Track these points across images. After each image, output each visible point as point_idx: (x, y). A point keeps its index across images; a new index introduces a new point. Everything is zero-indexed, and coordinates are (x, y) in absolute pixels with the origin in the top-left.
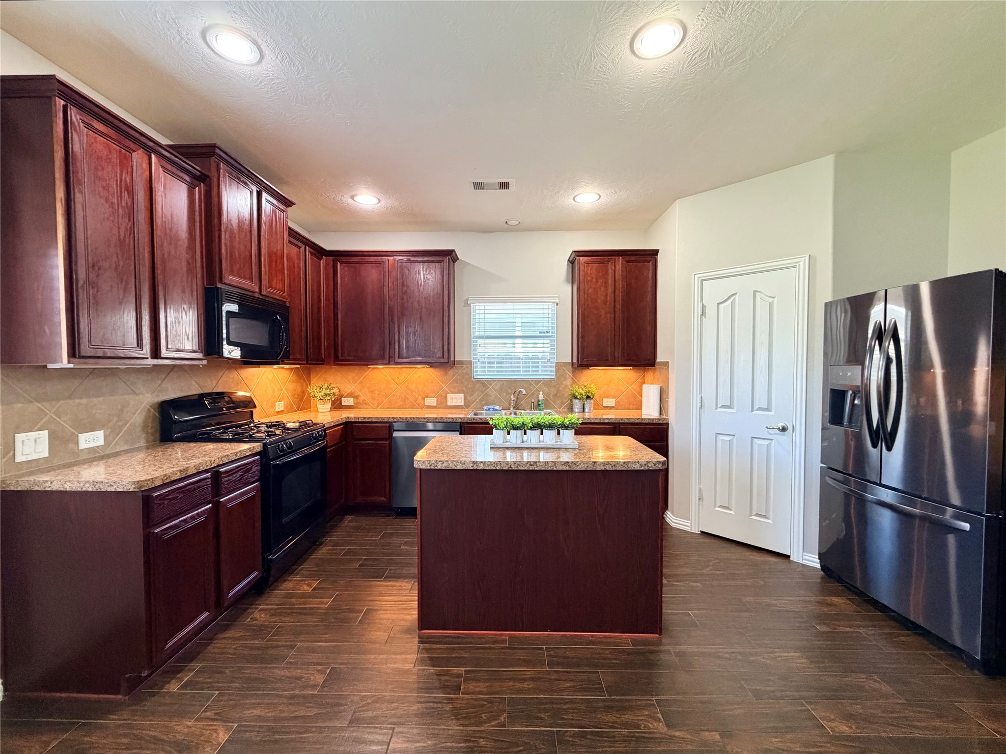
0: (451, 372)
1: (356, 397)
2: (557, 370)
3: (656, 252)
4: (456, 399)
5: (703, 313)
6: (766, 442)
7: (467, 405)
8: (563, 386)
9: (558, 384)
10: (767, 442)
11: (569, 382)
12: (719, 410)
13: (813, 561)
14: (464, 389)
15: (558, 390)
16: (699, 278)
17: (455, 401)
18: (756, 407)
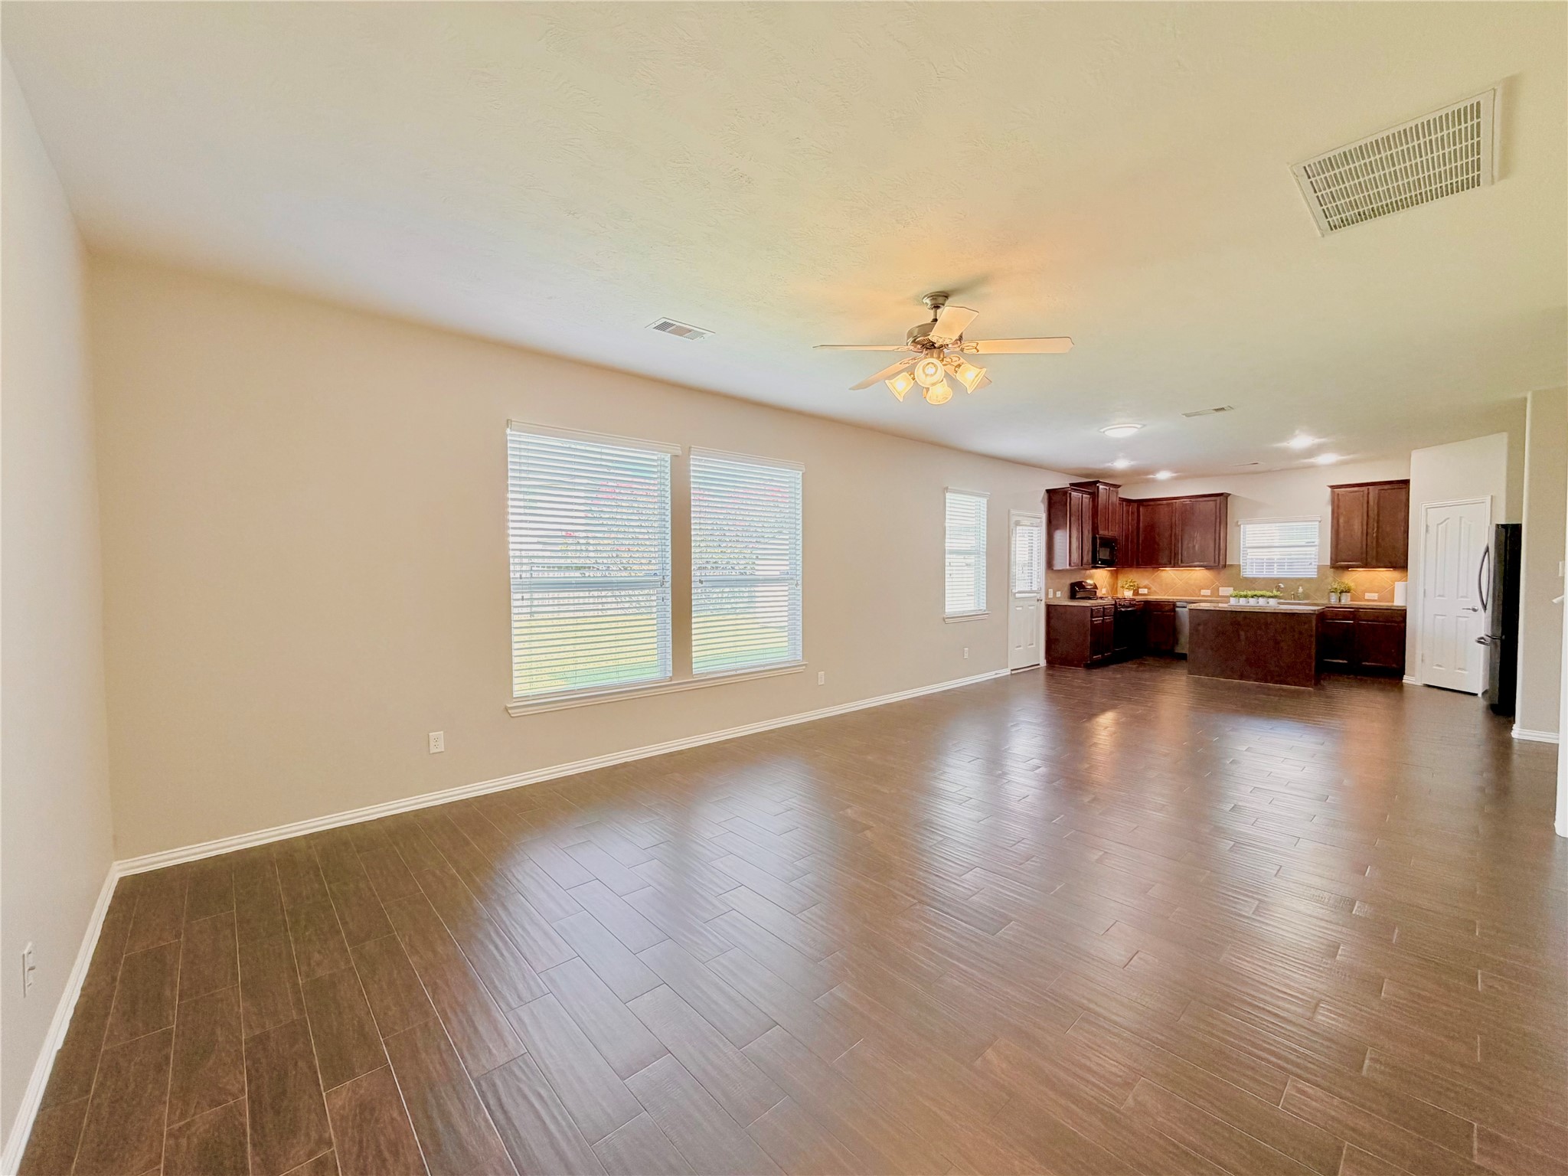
0: (1223, 572)
1: (1149, 589)
2: (1320, 571)
3: (1407, 482)
4: (1226, 591)
5: (1427, 531)
6: (1464, 619)
8: (1323, 583)
9: (1318, 581)
11: (1330, 579)
14: (1235, 583)
15: (1318, 586)
16: (1424, 506)
18: (1460, 595)
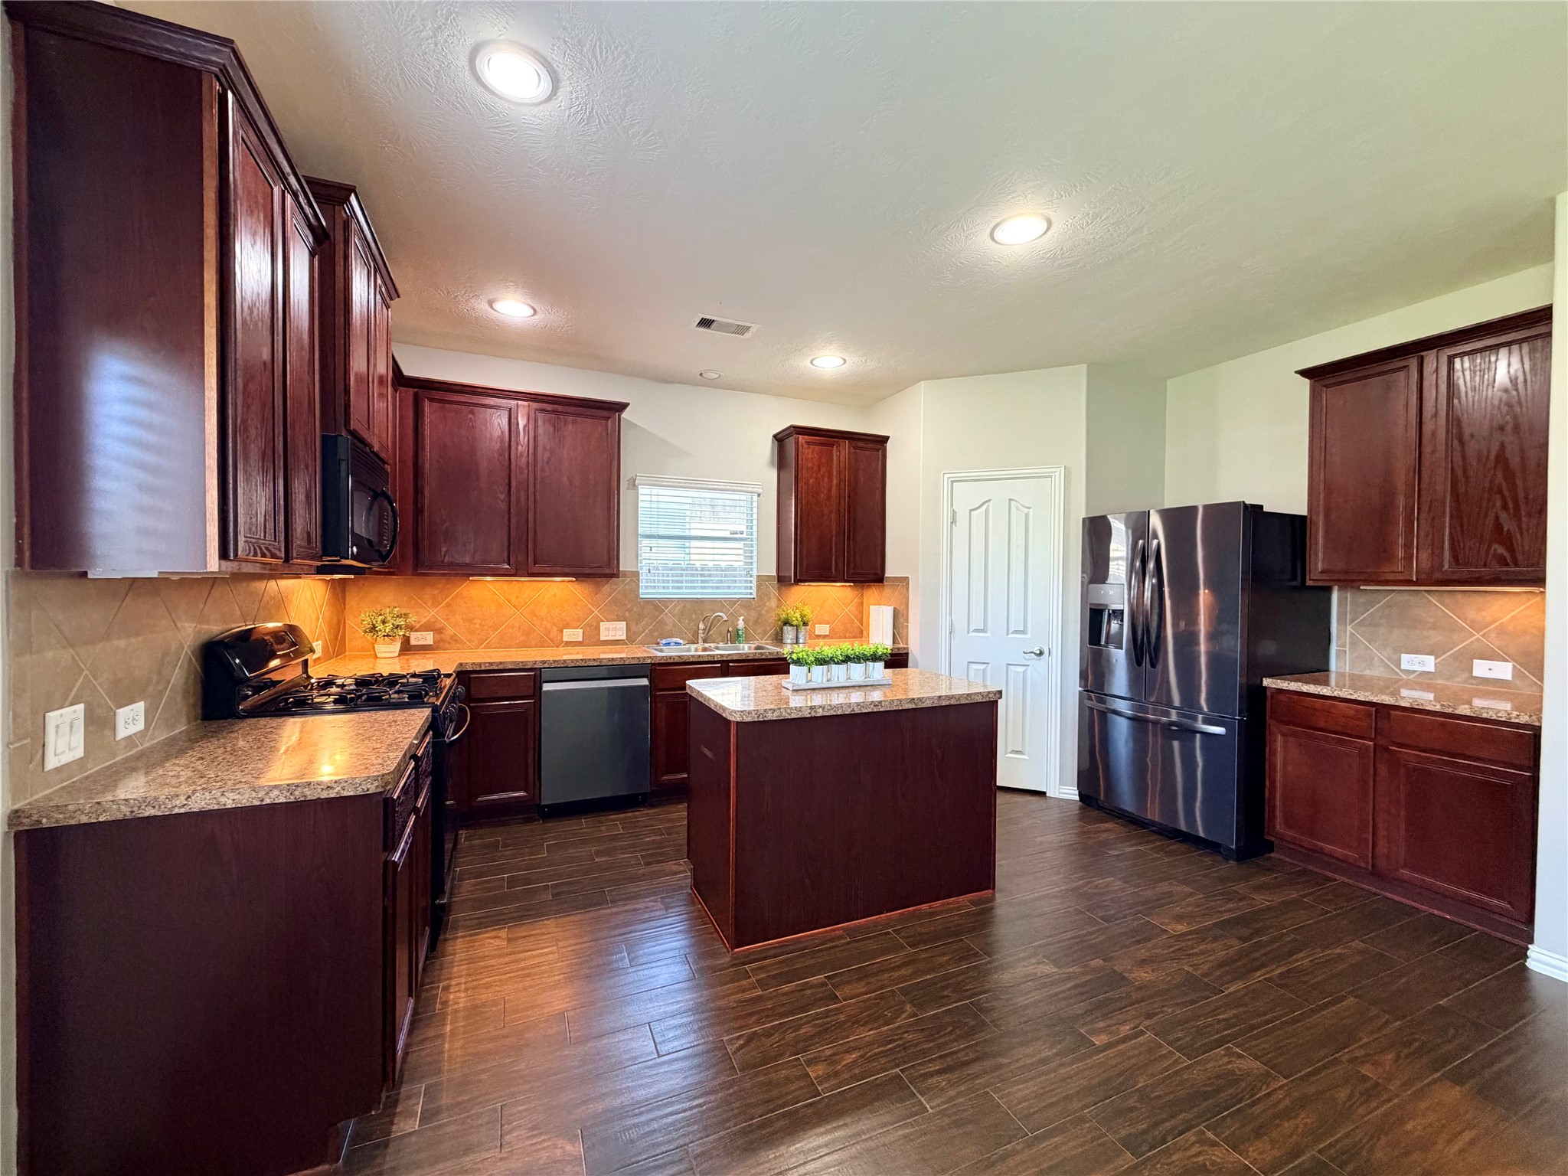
0: (607, 588)
1: (439, 631)
2: (759, 586)
3: (885, 439)
4: (614, 630)
5: (953, 522)
6: (1022, 669)
7: (631, 639)
8: (766, 609)
9: (760, 606)
10: (1024, 668)
11: (773, 603)
12: (971, 634)
13: (1072, 793)
14: (627, 614)
15: (760, 615)
16: (949, 478)
17: (612, 633)
18: (1012, 629)
